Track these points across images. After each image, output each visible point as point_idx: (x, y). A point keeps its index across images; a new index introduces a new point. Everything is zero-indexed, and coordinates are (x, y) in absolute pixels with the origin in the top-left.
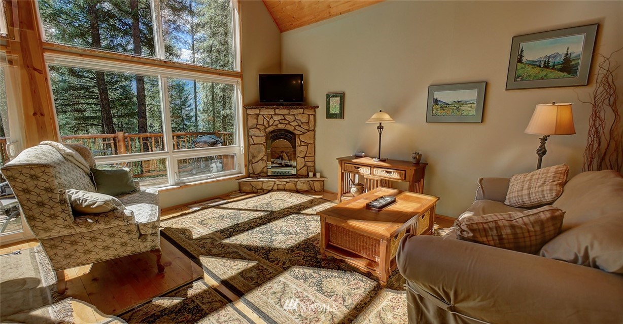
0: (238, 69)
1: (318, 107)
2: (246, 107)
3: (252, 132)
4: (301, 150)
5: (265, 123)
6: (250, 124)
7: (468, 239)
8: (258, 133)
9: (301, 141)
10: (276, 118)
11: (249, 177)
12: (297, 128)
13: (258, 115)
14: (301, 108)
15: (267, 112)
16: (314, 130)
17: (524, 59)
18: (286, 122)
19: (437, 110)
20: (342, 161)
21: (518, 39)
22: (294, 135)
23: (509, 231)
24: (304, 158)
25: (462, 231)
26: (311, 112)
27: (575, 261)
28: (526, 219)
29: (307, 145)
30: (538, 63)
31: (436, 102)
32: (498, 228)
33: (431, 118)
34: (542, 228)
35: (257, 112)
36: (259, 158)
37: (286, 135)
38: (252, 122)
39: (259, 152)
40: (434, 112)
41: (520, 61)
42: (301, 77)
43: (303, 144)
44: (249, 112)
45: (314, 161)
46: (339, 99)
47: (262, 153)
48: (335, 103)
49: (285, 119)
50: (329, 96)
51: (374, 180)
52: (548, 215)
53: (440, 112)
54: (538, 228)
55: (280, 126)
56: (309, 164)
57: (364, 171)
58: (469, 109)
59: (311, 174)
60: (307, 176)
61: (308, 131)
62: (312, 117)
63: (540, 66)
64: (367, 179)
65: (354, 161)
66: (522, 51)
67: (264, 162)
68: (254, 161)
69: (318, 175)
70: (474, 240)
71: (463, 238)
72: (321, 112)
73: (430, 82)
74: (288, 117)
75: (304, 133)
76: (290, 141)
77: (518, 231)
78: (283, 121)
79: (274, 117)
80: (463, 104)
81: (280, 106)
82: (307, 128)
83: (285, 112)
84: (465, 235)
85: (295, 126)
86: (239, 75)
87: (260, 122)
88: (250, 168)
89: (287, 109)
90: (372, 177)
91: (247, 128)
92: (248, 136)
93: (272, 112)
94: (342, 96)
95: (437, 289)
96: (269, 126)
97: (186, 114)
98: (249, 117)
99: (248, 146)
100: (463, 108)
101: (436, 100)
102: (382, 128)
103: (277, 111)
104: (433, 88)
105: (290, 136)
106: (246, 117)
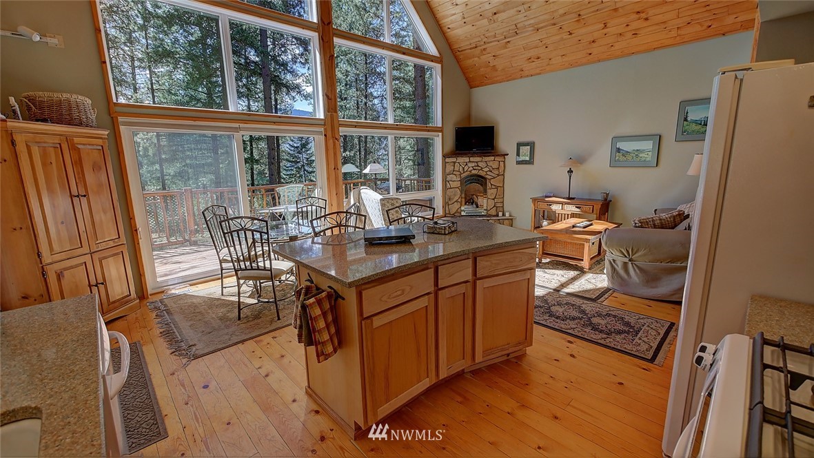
0: (440, 125)
1: (508, 155)
2: (445, 156)
3: (449, 178)
4: (491, 192)
5: (461, 169)
6: (447, 171)
7: (639, 227)
8: (454, 178)
9: (492, 185)
10: (470, 165)
11: (445, 217)
12: (489, 173)
13: (455, 163)
14: (493, 156)
15: (462, 160)
16: (503, 175)
17: (689, 119)
18: (480, 168)
19: (619, 156)
20: (535, 200)
21: (684, 104)
22: (485, 179)
23: (658, 222)
24: (493, 199)
25: (636, 224)
26: (500, 159)
27: (686, 229)
28: (667, 216)
29: (497, 188)
30: (699, 122)
31: (619, 150)
32: (653, 220)
33: (614, 163)
34: (674, 219)
35: (454, 160)
36: (455, 200)
37: (478, 180)
38: (449, 168)
39: (455, 195)
40: (617, 158)
41: (686, 120)
42: (492, 128)
43: (493, 187)
44: (447, 160)
45: (503, 202)
46: (529, 147)
47: (457, 195)
48: (525, 150)
49: (478, 166)
50: (519, 145)
51: (565, 214)
52: (677, 213)
53: (622, 158)
54: (672, 219)
55: (473, 172)
56: (498, 205)
57: (554, 207)
58: (646, 156)
59: (500, 214)
60: (497, 215)
61: (498, 175)
62: (502, 164)
63: (701, 124)
64: (559, 214)
65: (546, 199)
66: (687, 112)
67: (459, 203)
68: (450, 203)
69: (507, 214)
70: (641, 227)
71: (636, 227)
72: (511, 159)
73: (614, 135)
74: (480, 164)
75: (494, 178)
76: (482, 185)
77: (663, 221)
78: (477, 168)
79: (469, 164)
80: (641, 152)
81: (473, 155)
82: (498, 173)
83: (478, 159)
84: (637, 225)
85: (486, 172)
86: (440, 130)
87: (456, 169)
88: (447, 209)
89: (480, 157)
90: (563, 212)
91: (445, 175)
92: (446, 181)
93: (467, 159)
94: (532, 145)
95: (623, 250)
96: (464, 172)
97: (308, 159)
98: (447, 164)
99: (445, 189)
100: (641, 155)
101: (619, 149)
102: (572, 172)
103: (472, 159)
104: (616, 139)
105: (480, 180)
106: (444, 164)
